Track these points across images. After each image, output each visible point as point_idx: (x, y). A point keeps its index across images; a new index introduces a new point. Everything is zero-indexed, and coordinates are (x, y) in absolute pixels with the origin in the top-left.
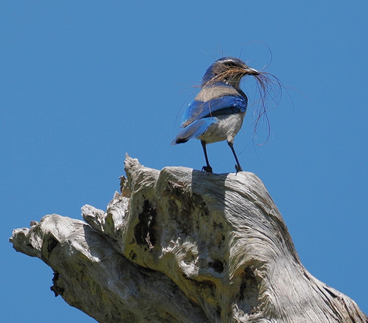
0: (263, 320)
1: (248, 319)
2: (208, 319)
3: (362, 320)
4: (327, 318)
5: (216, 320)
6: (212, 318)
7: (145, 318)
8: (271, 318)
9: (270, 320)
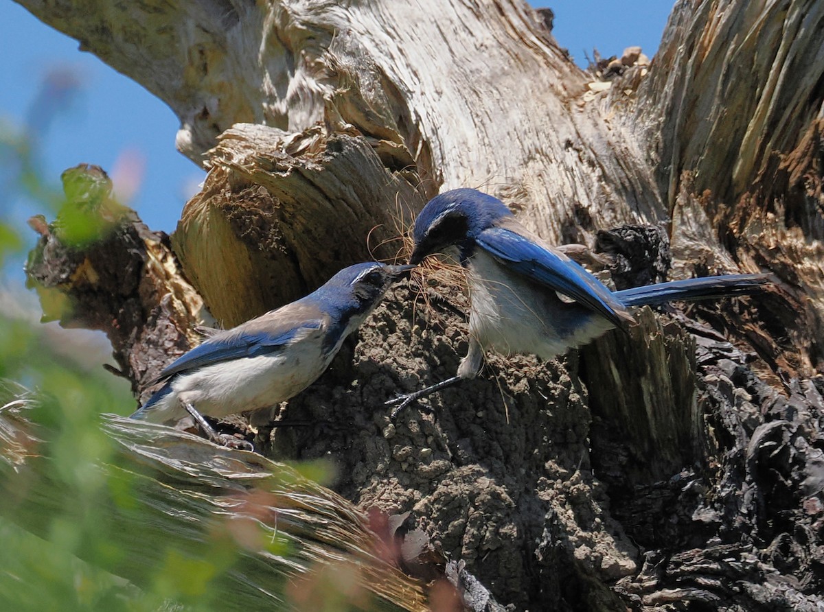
0: (335, 8)
1: (306, 8)
2: (233, 8)
3: (515, 8)
4: (453, 5)
5: (248, 9)
6: (241, 5)
7: (116, 6)
8: (349, 6)
9: (347, 9)
